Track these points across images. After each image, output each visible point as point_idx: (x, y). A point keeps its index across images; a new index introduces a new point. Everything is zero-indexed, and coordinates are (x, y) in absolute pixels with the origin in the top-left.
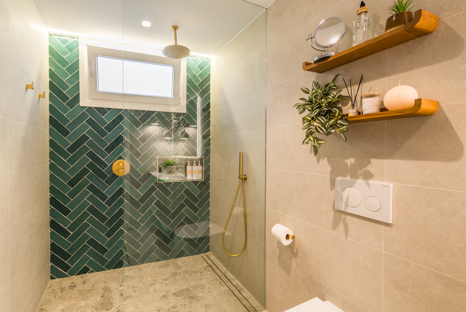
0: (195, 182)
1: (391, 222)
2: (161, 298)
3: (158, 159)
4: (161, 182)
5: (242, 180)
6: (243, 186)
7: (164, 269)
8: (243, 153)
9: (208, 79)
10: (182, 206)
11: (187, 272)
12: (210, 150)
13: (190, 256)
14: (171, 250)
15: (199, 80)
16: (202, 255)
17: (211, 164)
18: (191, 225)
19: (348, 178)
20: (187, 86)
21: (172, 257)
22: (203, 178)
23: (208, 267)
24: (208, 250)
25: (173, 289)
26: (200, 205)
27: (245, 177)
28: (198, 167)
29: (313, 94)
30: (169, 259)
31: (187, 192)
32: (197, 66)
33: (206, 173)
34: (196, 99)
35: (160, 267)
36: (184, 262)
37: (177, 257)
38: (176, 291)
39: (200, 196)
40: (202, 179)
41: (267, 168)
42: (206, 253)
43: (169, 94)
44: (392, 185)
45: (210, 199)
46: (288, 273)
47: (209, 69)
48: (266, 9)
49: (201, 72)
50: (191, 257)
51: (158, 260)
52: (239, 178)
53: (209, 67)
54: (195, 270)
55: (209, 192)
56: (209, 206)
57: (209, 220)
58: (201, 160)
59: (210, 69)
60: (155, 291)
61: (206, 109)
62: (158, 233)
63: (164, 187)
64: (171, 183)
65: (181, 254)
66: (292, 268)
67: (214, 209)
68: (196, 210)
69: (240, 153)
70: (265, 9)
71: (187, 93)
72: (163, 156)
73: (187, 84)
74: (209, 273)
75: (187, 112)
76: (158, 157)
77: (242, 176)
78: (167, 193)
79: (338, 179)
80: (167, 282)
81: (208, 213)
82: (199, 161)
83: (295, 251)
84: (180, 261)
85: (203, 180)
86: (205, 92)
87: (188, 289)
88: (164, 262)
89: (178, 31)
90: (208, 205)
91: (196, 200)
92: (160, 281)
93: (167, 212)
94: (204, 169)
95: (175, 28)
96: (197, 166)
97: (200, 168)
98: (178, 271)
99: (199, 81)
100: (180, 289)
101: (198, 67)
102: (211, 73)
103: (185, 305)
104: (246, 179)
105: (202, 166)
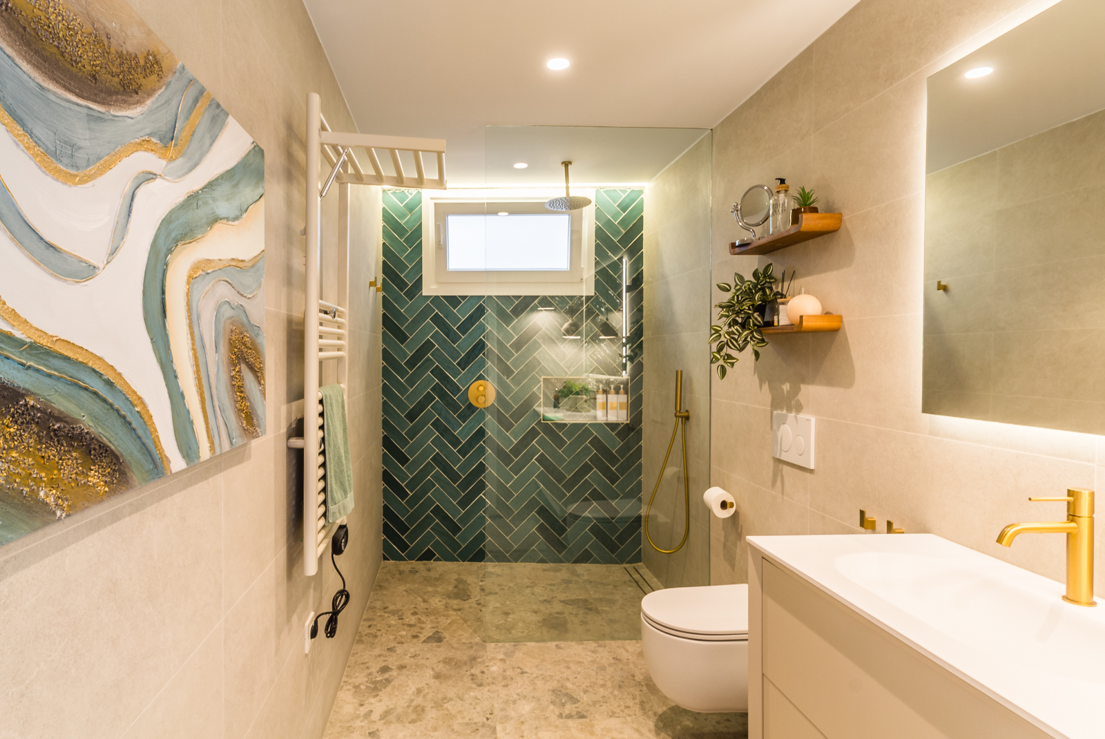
0: (613, 426)
1: (812, 467)
2: (540, 601)
3: (542, 380)
4: (549, 422)
5: (680, 419)
6: (684, 430)
7: (552, 573)
8: (681, 371)
9: (639, 226)
10: (586, 469)
11: (591, 582)
12: (642, 364)
13: (601, 563)
14: (565, 547)
15: (621, 231)
16: (625, 565)
17: (644, 392)
18: (602, 502)
19: (784, 412)
20: (597, 246)
21: (567, 560)
22: (629, 419)
23: (630, 581)
24: (637, 558)
25: (562, 597)
26: (622, 469)
27: (686, 414)
28: (619, 396)
29: (738, 290)
30: (561, 562)
31: (596, 442)
32: (616, 205)
33: (636, 406)
34: (621, 259)
35: (544, 570)
36: (589, 570)
37: (576, 562)
38: (567, 599)
39: (622, 451)
40: (627, 420)
41: (712, 398)
42: (634, 565)
43: (561, 262)
44: (813, 420)
45: (643, 460)
46: (733, 569)
47: (640, 208)
48: (712, 130)
49: (624, 214)
50: (604, 566)
51: (542, 561)
52: (676, 416)
53: (642, 202)
54: (605, 581)
55: (641, 447)
56: (640, 474)
57: (640, 500)
58: (626, 384)
59: (643, 207)
60: (532, 593)
61: (637, 282)
62: (543, 512)
63: (553, 431)
64: (565, 425)
65: (585, 558)
66: (737, 559)
67: (647, 480)
68: (613, 479)
69: (677, 372)
70: (710, 131)
71: (596, 259)
72: (552, 375)
73: (596, 241)
74: (630, 589)
75: (595, 294)
76: (543, 377)
77: (680, 412)
78: (561, 443)
79: (775, 412)
80: (552, 587)
81: (639, 487)
82: (622, 386)
83: (739, 531)
84: (581, 568)
85: (628, 422)
86: (635, 250)
87: (586, 600)
88: (552, 565)
89: (570, 167)
90: (639, 471)
91: (613, 460)
92: (543, 585)
93: (560, 477)
94: (629, 402)
95: (567, 164)
96: (616, 395)
97: (623, 398)
98: (575, 578)
99: (619, 232)
100: (573, 597)
101: (619, 206)
102: (645, 214)
103: (577, 614)
104: (687, 418)
105: (626, 396)
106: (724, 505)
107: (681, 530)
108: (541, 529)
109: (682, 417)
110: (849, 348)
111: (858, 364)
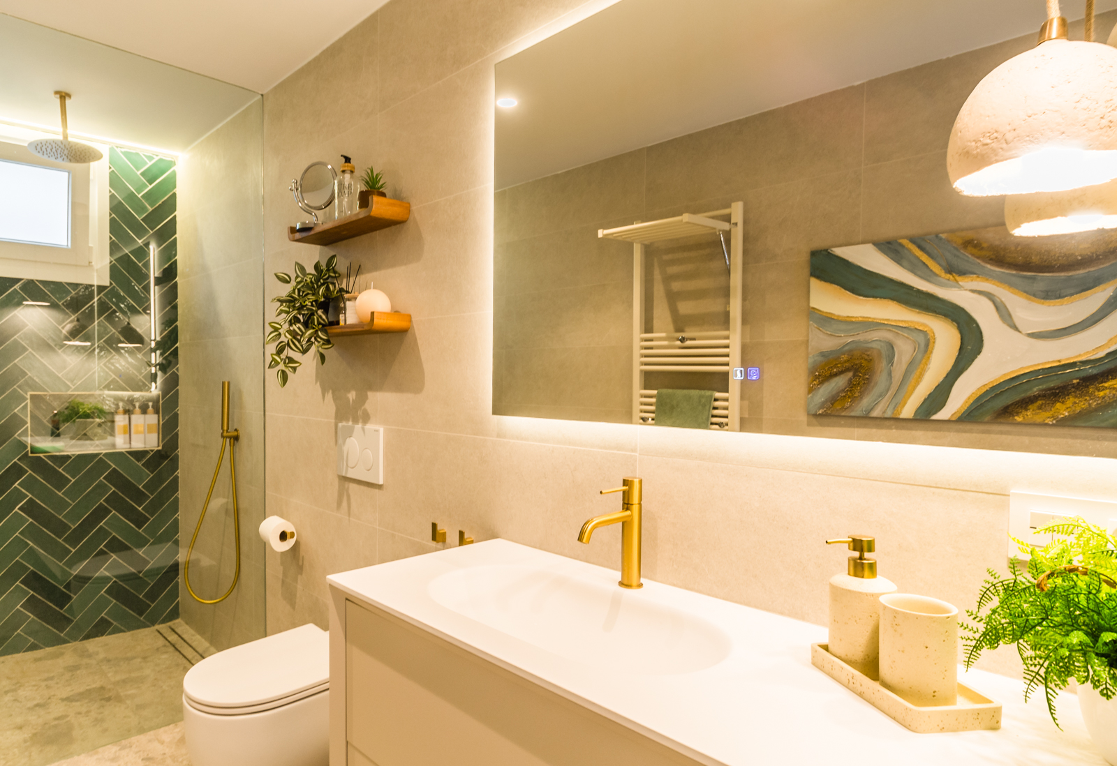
0: (138, 455)
1: (381, 482)
2: (29, 709)
3: (28, 397)
4: (41, 455)
5: (228, 440)
6: (233, 453)
7: (49, 662)
8: (229, 383)
9: (170, 205)
10: (101, 513)
11: (109, 661)
12: (177, 375)
13: (124, 631)
14: (69, 621)
15: (146, 207)
16: (157, 627)
17: (180, 410)
18: (123, 553)
19: (350, 423)
20: (112, 221)
21: (74, 638)
22: (161, 445)
23: (165, 646)
24: (174, 614)
25: (66, 692)
26: (152, 508)
27: (236, 433)
28: (147, 416)
29: (298, 283)
30: (65, 642)
31: (114, 477)
32: (139, 173)
33: (169, 429)
34: (147, 245)
35: (37, 660)
36: (106, 645)
37: (87, 637)
38: (72, 693)
39: (151, 486)
40: (159, 446)
41: (267, 413)
42: (170, 624)
43: (59, 236)
44: (382, 430)
45: (180, 494)
46: (294, 608)
47: (171, 182)
48: (262, 95)
49: (150, 187)
50: (128, 634)
51: (33, 647)
52: (222, 436)
53: (173, 176)
54: (129, 655)
55: (177, 477)
56: (176, 510)
57: (176, 543)
58: (156, 402)
59: (175, 182)
60: (15, 700)
61: (169, 275)
62: (34, 581)
63: (46, 466)
64: (68, 457)
65: (101, 628)
66: (298, 595)
67: (186, 518)
68: (139, 521)
69: (223, 383)
70: (260, 96)
71: (111, 238)
72: (45, 391)
73: (110, 215)
74: (164, 656)
75: (111, 284)
76: (29, 393)
77: (227, 431)
78: (60, 482)
79: (340, 425)
80: (50, 683)
81: (175, 527)
82: (150, 404)
83: (301, 563)
84: (94, 645)
85: (160, 448)
86: (167, 234)
87: (102, 688)
88: (49, 650)
89: (68, 101)
90: (175, 507)
91: (139, 496)
92: (34, 683)
93: (59, 528)
94: (161, 423)
95: (63, 96)
96: (143, 416)
97: (152, 419)
98: (86, 661)
99: (144, 209)
100: (82, 689)
101: (143, 174)
102: (178, 191)
103: (88, 712)
104: (236, 438)
105: (156, 416)
106: (283, 536)
107: (230, 572)
108: (31, 604)
109: (230, 438)
110: (418, 350)
111: (428, 367)
